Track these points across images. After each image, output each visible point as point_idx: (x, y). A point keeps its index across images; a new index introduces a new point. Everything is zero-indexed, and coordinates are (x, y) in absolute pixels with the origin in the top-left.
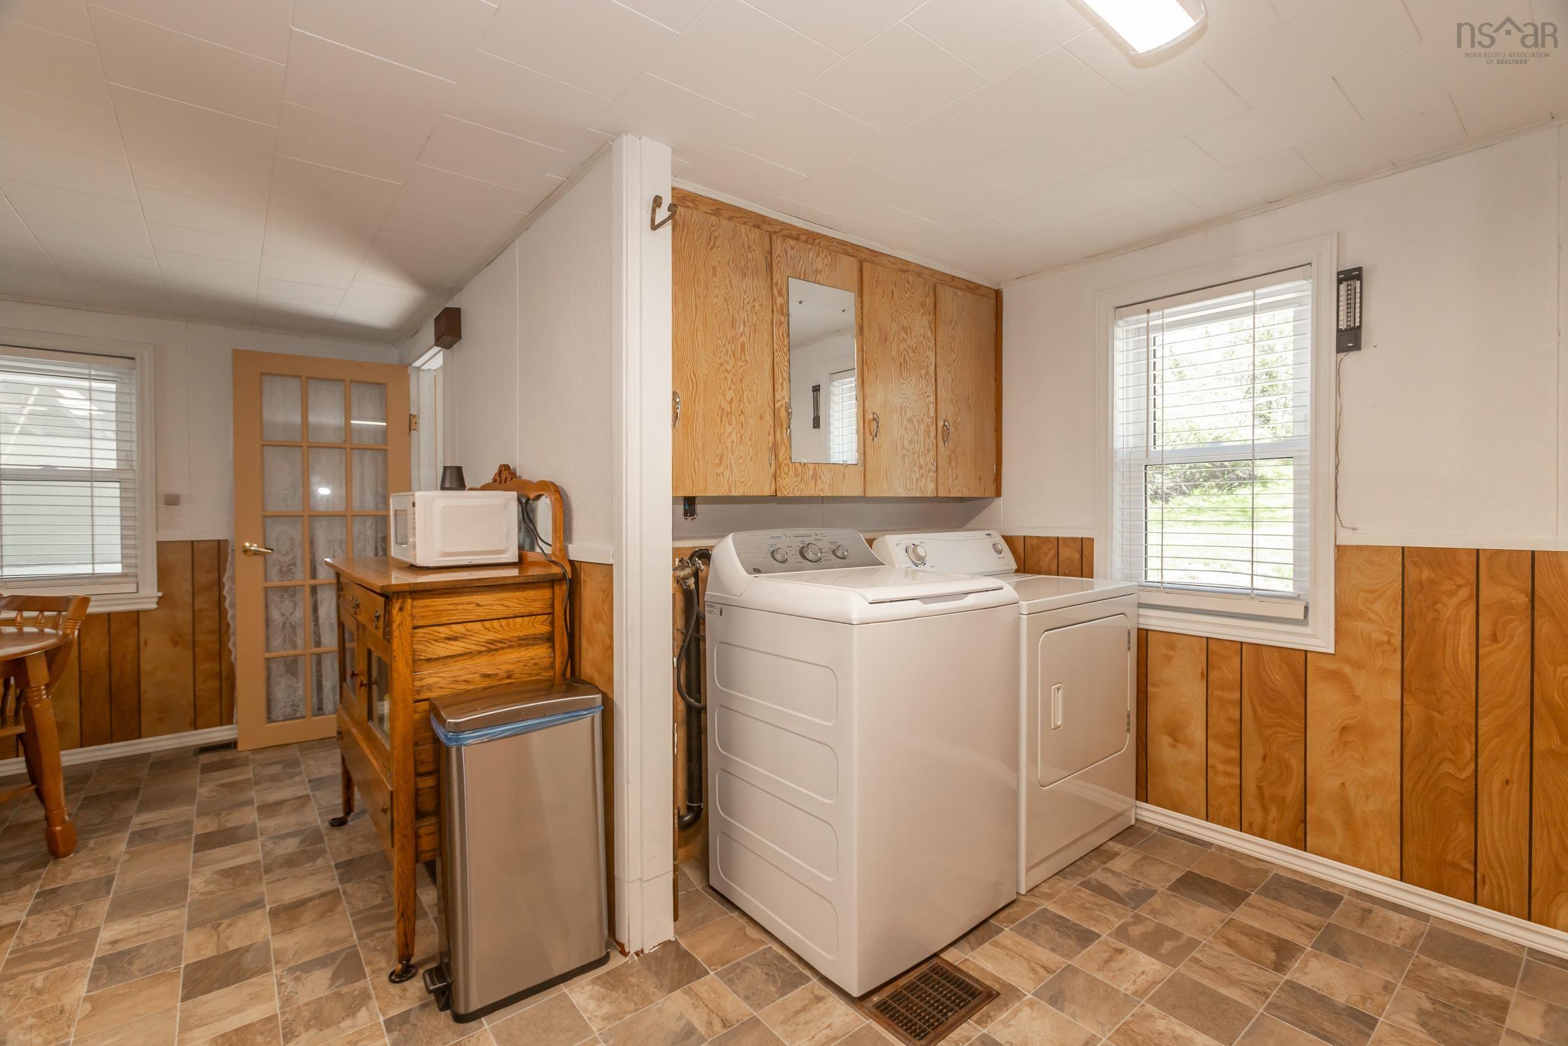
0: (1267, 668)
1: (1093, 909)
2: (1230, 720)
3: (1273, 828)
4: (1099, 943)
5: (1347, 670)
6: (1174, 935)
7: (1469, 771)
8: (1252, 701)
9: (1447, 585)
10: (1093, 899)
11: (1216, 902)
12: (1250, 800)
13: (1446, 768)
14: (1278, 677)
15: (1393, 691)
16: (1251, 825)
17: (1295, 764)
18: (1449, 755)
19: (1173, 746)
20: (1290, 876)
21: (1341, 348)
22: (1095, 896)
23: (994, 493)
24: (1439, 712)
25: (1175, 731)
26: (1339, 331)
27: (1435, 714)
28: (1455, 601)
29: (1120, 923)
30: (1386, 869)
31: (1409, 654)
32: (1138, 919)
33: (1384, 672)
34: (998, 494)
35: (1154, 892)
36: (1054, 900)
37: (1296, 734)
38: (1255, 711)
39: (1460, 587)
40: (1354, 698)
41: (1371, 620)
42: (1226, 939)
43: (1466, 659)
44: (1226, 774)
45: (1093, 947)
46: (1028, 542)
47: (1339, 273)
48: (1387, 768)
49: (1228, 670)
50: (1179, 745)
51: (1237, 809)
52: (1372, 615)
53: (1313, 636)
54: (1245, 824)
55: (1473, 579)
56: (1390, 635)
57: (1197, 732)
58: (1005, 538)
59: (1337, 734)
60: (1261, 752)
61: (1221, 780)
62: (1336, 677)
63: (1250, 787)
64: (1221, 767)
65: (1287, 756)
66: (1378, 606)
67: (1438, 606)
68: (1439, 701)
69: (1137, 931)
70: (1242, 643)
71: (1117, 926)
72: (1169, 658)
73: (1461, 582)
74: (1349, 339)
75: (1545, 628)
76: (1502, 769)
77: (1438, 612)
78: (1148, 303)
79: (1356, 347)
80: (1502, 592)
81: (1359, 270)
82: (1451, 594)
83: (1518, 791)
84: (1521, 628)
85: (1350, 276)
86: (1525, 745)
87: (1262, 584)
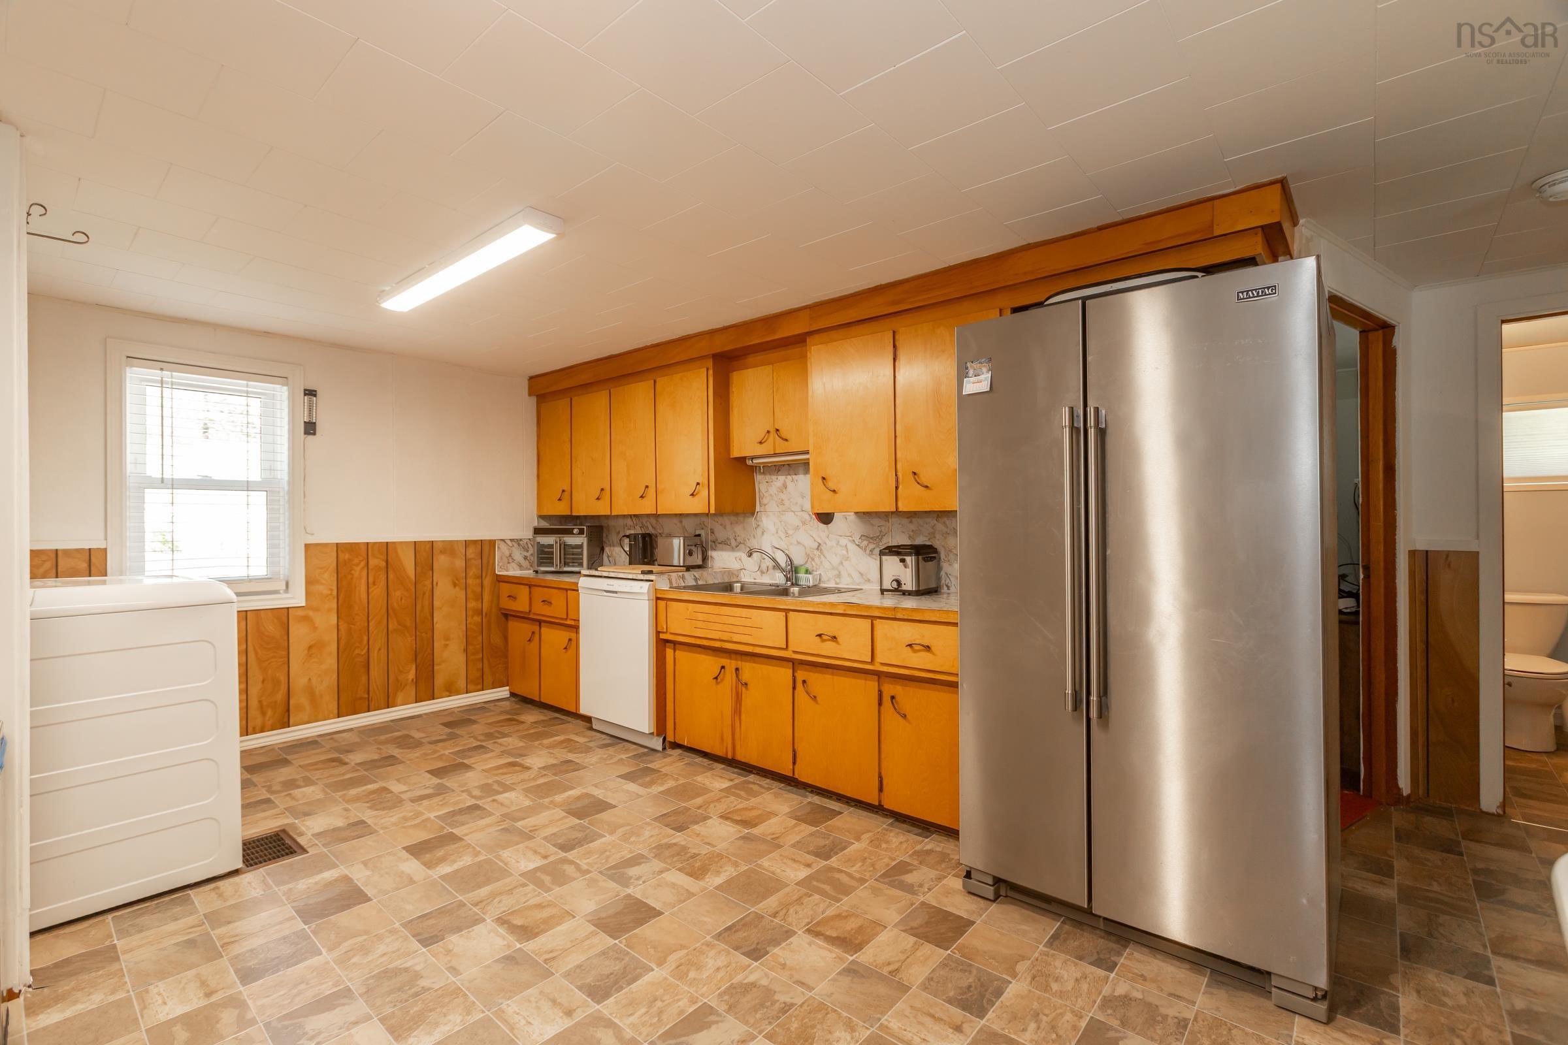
0: (265, 623)
3: (271, 721)
5: (311, 613)
7: (365, 651)
8: (254, 649)
9: (356, 561)
11: (280, 766)
12: (254, 712)
13: (357, 651)
14: (272, 629)
15: (333, 619)
16: (254, 728)
17: (283, 678)
18: (357, 644)
20: (285, 745)
21: (307, 432)
24: (353, 624)
26: (305, 422)
27: (353, 626)
28: (359, 568)
30: (332, 716)
31: (340, 599)
33: (329, 610)
37: (283, 660)
38: (256, 653)
39: (361, 561)
40: (315, 628)
41: (322, 584)
42: (313, 770)
43: (364, 596)
47: (305, 390)
48: (331, 662)
52: (324, 582)
53: (293, 598)
54: (250, 730)
55: (366, 557)
56: (332, 590)
59: (306, 651)
60: (261, 678)
62: (306, 619)
63: (256, 702)
65: (277, 675)
66: (326, 576)
67: (352, 572)
68: (354, 619)
70: (246, 611)
73: (361, 558)
74: (310, 428)
75: (391, 576)
76: (378, 642)
77: (352, 574)
78: (161, 363)
79: (314, 434)
80: (376, 562)
81: (316, 391)
82: (358, 565)
83: (384, 652)
84: (384, 577)
85: (310, 393)
86: (386, 630)
87: (253, 572)
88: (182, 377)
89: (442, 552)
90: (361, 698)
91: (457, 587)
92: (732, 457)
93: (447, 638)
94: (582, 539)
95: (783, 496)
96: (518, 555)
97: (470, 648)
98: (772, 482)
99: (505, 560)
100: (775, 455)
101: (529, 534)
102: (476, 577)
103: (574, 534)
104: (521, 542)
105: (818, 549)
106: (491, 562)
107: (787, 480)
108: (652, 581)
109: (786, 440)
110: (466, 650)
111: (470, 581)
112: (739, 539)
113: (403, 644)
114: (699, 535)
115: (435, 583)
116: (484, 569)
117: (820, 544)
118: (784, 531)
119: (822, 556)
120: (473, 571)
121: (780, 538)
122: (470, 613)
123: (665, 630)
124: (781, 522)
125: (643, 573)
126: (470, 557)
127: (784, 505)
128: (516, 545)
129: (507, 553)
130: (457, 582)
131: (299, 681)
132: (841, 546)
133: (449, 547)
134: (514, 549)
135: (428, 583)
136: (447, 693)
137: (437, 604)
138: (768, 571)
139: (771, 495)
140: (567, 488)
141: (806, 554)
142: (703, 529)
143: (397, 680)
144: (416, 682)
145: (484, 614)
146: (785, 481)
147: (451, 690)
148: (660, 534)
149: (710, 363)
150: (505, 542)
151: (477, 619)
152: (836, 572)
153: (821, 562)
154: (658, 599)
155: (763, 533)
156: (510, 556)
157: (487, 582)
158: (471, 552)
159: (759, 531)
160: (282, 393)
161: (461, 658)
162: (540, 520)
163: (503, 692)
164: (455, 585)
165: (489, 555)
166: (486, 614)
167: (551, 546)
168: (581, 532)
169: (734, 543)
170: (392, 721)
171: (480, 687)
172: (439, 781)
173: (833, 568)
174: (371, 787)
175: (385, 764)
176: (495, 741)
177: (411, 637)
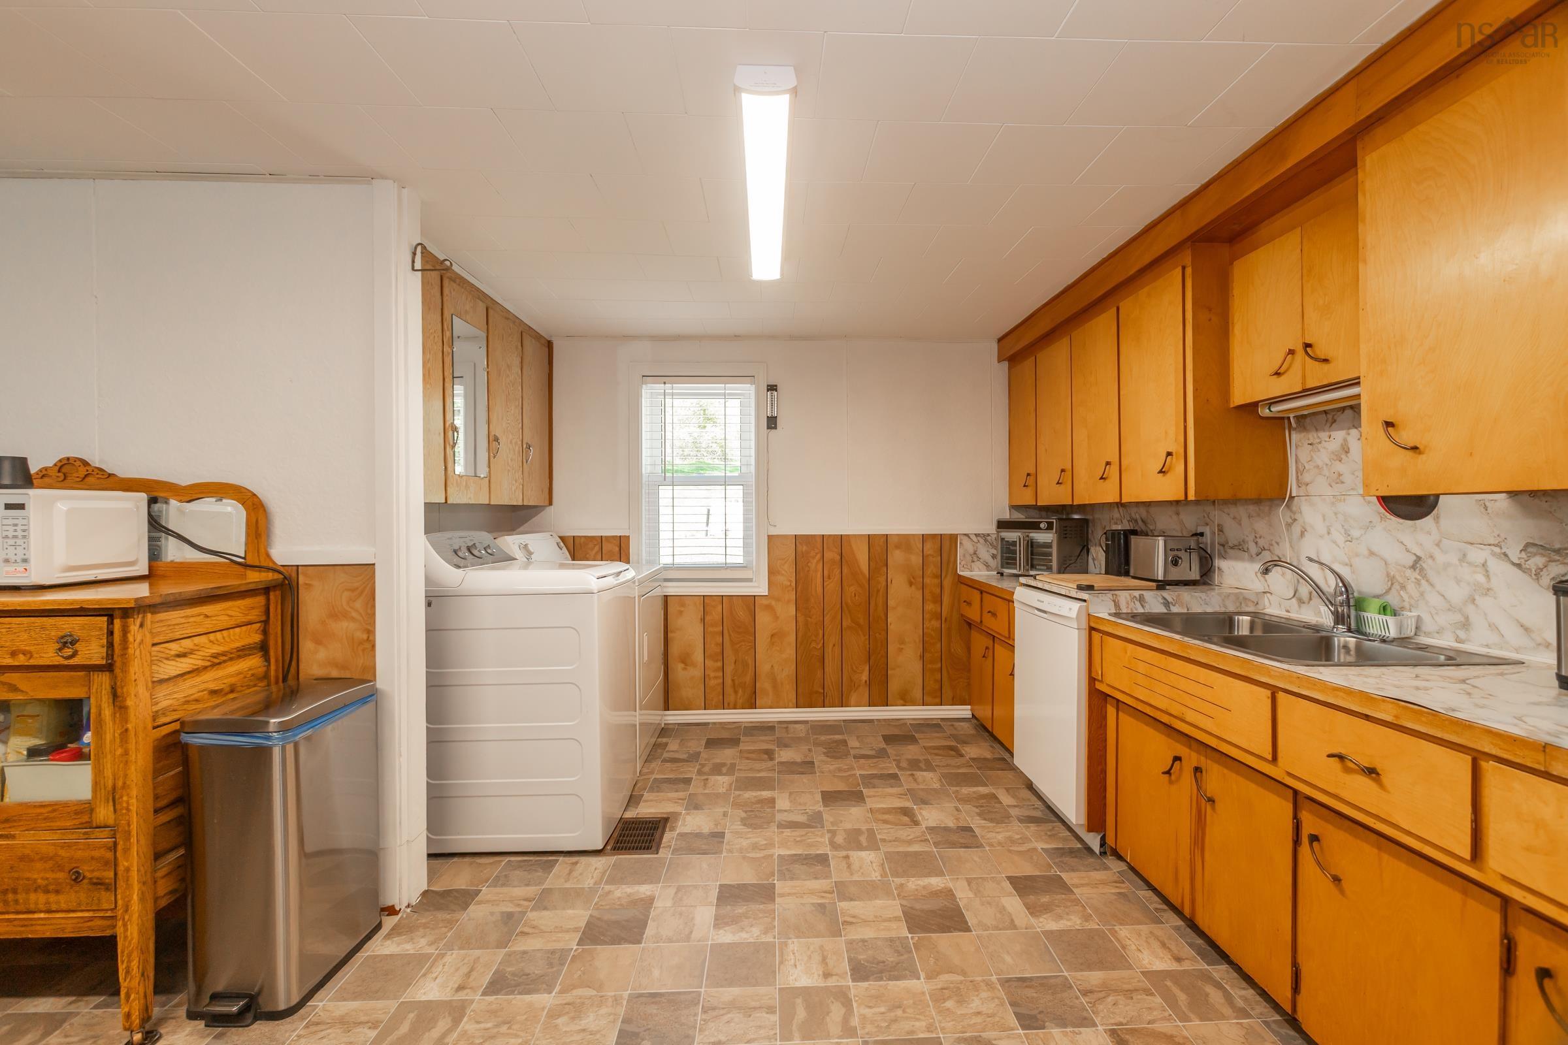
0: (736, 609)
1: (679, 769)
2: (717, 644)
3: (740, 702)
4: (694, 780)
5: (773, 603)
6: (724, 765)
7: (821, 645)
8: (728, 631)
9: (813, 553)
11: (729, 746)
12: (729, 690)
13: (814, 645)
14: (742, 614)
15: (792, 610)
16: (729, 704)
17: (751, 662)
18: (814, 638)
19: (685, 669)
20: (751, 725)
21: (769, 427)
22: (674, 764)
23: (547, 503)
24: (811, 618)
25: (685, 660)
26: (768, 417)
27: (809, 619)
28: (815, 561)
29: (696, 769)
30: (791, 704)
31: (799, 590)
32: (703, 765)
33: (789, 601)
34: (551, 503)
35: (700, 752)
36: (655, 773)
37: (750, 644)
38: (730, 635)
39: (817, 554)
40: (776, 618)
41: (783, 575)
42: (746, 758)
43: (820, 590)
44: (716, 678)
45: (693, 783)
46: (577, 541)
47: (768, 386)
48: (790, 652)
49: (715, 614)
50: (688, 667)
51: (721, 697)
52: (783, 572)
53: (758, 587)
54: (726, 705)
55: (821, 549)
56: (790, 581)
57: (698, 656)
58: (561, 538)
59: (769, 640)
60: (734, 659)
61: (713, 682)
62: (769, 608)
63: (728, 682)
64: (712, 674)
65: (746, 658)
66: (786, 567)
67: (809, 564)
68: (810, 612)
69: (706, 769)
70: (723, 596)
71: (696, 771)
72: (681, 612)
73: (817, 551)
74: (772, 423)
75: (845, 570)
76: (833, 640)
77: (809, 567)
78: (664, 378)
79: (775, 428)
80: (832, 555)
81: (776, 386)
82: (814, 558)
83: (837, 650)
84: (837, 572)
85: (772, 388)
86: (840, 626)
87: (730, 560)
88: (680, 387)
89: (897, 547)
90: (817, 692)
91: (913, 587)
92: (1232, 406)
93: (902, 642)
94: (1051, 535)
95: (1339, 467)
96: (985, 553)
97: (927, 655)
98: (1320, 443)
99: (969, 558)
100: (1306, 392)
101: (991, 528)
102: (935, 576)
103: (1041, 529)
104: (989, 538)
105: (1413, 567)
106: (952, 559)
107: (1349, 438)
108: (1085, 601)
109: (1326, 361)
110: (922, 657)
111: (927, 581)
112: (1261, 542)
113: (857, 643)
114: (1202, 534)
115: (890, 581)
116: (944, 566)
117: (1419, 558)
118: (1343, 531)
119: (1423, 582)
120: (932, 569)
121: (1335, 542)
122: (927, 616)
123: (1100, 678)
124: (1336, 514)
125: (1080, 588)
126: (929, 553)
127: (1343, 483)
128: (982, 541)
129: (971, 551)
130: (913, 580)
131: (764, 668)
132: (1470, 564)
133: (905, 541)
134: (979, 544)
135: (882, 580)
136: (902, 702)
137: (891, 603)
138: (1310, 599)
139: (1318, 467)
140: (1032, 471)
141: (1388, 575)
142: (1207, 524)
143: (851, 680)
144: (869, 684)
145: (940, 619)
146: (1345, 440)
147: (905, 699)
148: (1151, 531)
149: (1187, 257)
150: (969, 537)
151: (936, 624)
152: (1458, 617)
153: (1422, 594)
154: (1093, 630)
155: (1302, 534)
156: (975, 554)
157: (948, 582)
158: (929, 548)
159: (1296, 529)
160: (748, 390)
161: (917, 667)
162: (1013, 510)
163: (964, 711)
164: (911, 584)
165: (950, 550)
166: (946, 619)
167: (1014, 544)
168: (1050, 527)
169: (1253, 549)
170: (844, 721)
171: (938, 700)
172: (822, 809)
173: (1451, 608)
174: (766, 794)
175: (800, 770)
176: (914, 772)
177: (865, 636)
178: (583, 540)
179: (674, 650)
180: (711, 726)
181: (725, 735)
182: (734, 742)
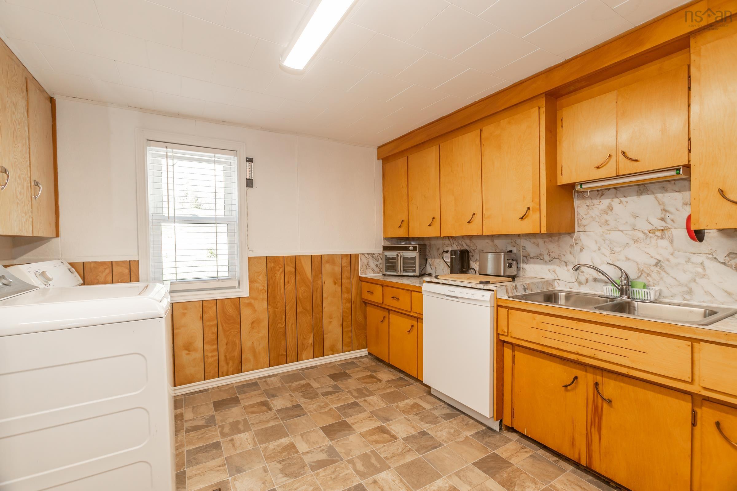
0: (227, 308)
1: (204, 436)
2: (213, 333)
3: (231, 370)
4: (222, 443)
5: (253, 301)
6: (238, 422)
7: (284, 325)
8: (221, 323)
9: (277, 268)
10: (198, 433)
11: (233, 405)
12: (222, 363)
13: (279, 325)
14: (230, 310)
15: (265, 305)
16: (222, 373)
17: (238, 342)
18: (279, 321)
19: (188, 354)
20: (240, 384)
21: (248, 186)
22: (198, 432)
23: (54, 235)
24: (277, 309)
25: (188, 347)
26: (247, 179)
27: (276, 309)
28: (279, 273)
29: (219, 432)
30: (266, 366)
31: (269, 291)
32: (222, 427)
33: (263, 299)
34: (57, 235)
35: (213, 415)
36: (185, 445)
37: (237, 330)
38: (222, 326)
39: (280, 268)
40: (255, 311)
41: (259, 283)
42: (251, 412)
43: (283, 290)
44: (212, 356)
45: (223, 446)
46: (87, 267)
47: (247, 158)
48: (264, 332)
49: (211, 313)
50: (191, 353)
51: (217, 369)
52: (259, 281)
53: (242, 292)
54: (220, 374)
55: (283, 265)
56: (264, 286)
57: (199, 344)
58: (70, 264)
59: (251, 325)
60: (226, 342)
61: (211, 360)
62: (250, 305)
63: (222, 358)
64: (210, 355)
65: (235, 339)
66: (260, 277)
68: (277, 305)
69: (226, 430)
70: (216, 300)
71: (219, 434)
72: (184, 314)
73: (280, 266)
74: (250, 183)
75: (298, 277)
76: (291, 321)
77: (275, 276)
78: (166, 143)
79: (252, 187)
80: (289, 268)
81: (253, 159)
82: (278, 270)
83: (294, 326)
84: (293, 279)
85: (250, 160)
86: (295, 312)
87: (220, 274)
88: (178, 152)
89: (327, 262)
90: (282, 355)
91: (336, 285)
92: (559, 184)
93: (331, 318)
94: (415, 253)
95: (606, 217)
96: (372, 264)
97: (345, 323)
98: (594, 205)
99: (365, 267)
100: (618, 176)
101: (380, 250)
102: (348, 278)
103: (410, 250)
104: (374, 256)
105: (656, 265)
106: (356, 268)
107: (613, 203)
108: (493, 291)
109: (636, 160)
110: (342, 325)
111: (344, 281)
112: (553, 255)
113: (306, 321)
114: (511, 251)
115: (323, 282)
116: (352, 273)
117: (659, 261)
118: (609, 249)
119: (662, 272)
120: (346, 274)
121: (603, 254)
122: (344, 301)
124: (604, 240)
125: (481, 283)
126: (344, 265)
127: (608, 225)
128: (371, 257)
129: (366, 263)
130: (336, 281)
131: (247, 344)
132: (692, 263)
133: (331, 259)
134: (370, 260)
135: (319, 282)
136: (332, 352)
137: (325, 295)
138: (587, 282)
139: (592, 217)
140: (405, 219)
141: (639, 269)
142: (514, 246)
143: (303, 344)
144: (313, 345)
145: (352, 302)
146: (610, 204)
147: (334, 351)
148: (473, 250)
149: (542, 102)
150: (365, 255)
151: (348, 305)
152: (685, 289)
153: (662, 278)
154: (498, 306)
155: (581, 250)
156: (368, 264)
157: (354, 281)
158: (345, 262)
159: (577, 248)
160: (233, 161)
161: (340, 330)
162: (385, 241)
163: (364, 352)
164: (335, 283)
165: (355, 263)
166: (354, 302)
167: (394, 258)
168: (415, 249)
169: (547, 258)
170: (300, 370)
171: (350, 348)
172: (331, 443)
173: (680, 284)
174: (285, 441)
175: (295, 413)
176: (366, 398)
177: (310, 316)
178: (92, 265)
179: (180, 341)
180: (210, 391)
181: (225, 396)
182: (235, 401)
